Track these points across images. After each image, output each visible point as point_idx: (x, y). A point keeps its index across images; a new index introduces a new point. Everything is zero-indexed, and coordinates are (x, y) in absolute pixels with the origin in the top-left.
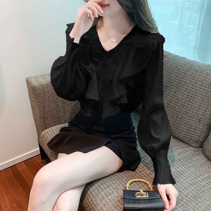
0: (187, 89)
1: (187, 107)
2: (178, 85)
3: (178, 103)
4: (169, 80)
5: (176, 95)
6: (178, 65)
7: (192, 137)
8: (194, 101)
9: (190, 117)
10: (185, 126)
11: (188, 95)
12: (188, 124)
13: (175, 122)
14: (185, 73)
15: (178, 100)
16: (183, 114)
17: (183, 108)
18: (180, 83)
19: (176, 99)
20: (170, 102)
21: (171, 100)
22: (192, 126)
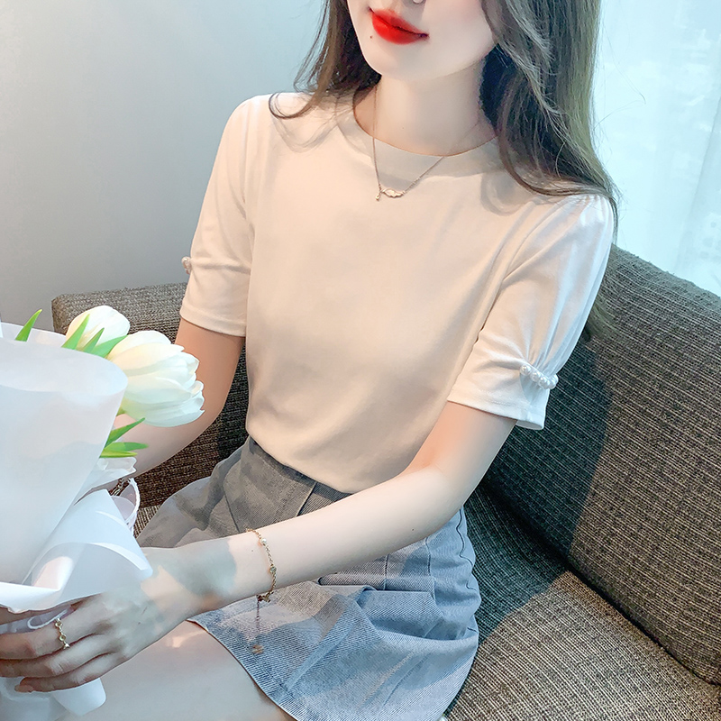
0: (699, 436)
1: (691, 510)
2: (669, 414)
3: (660, 489)
4: (634, 385)
5: (657, 454)
6: (675, 329)
7: (700, 637)
10: (681, 590)
11: (700, 462)
13: (647, 570)
14: (701, 368)
15: (662, 476)
16: (678, 537)
17: (678, 512)
18: (676, 407)
19: (656, 472)
20: (628, 480)
21: (633, 471)
22: (704, 592)
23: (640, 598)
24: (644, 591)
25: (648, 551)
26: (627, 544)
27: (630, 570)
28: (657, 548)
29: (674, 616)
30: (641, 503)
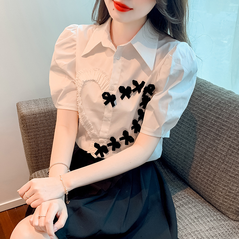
1: (227, 162)
5: (215, 144)
7: (230, 205)
9: (231, 176)
10: (223, 189)
11: (230, 146)
12: (228, 186)
13: (212, 183)
15: (217, 151)
16: (222, 171)
17: (223, 163)
18: (221, 128)
20: (205, 153)
21: (207, 150)
22: (232, 190)
23: (209, 193)
24: (211, 190)
25: (212, 177)
26: (205, 174)
27: (206, 183)
28: (215, 175)
29: (222, 198)
30: (209, 161)
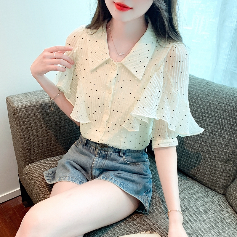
8: (221, 136)
12: (213, 165)
22: (217, 168)
23: (194, 172)
24: (195, 170)
25: (195, 158)
26: (187, 157)
27: (189, 164)
28: (198, 157)
29: (208, 176)
30: (191, 145)
